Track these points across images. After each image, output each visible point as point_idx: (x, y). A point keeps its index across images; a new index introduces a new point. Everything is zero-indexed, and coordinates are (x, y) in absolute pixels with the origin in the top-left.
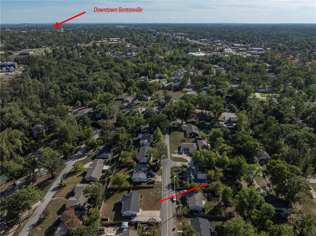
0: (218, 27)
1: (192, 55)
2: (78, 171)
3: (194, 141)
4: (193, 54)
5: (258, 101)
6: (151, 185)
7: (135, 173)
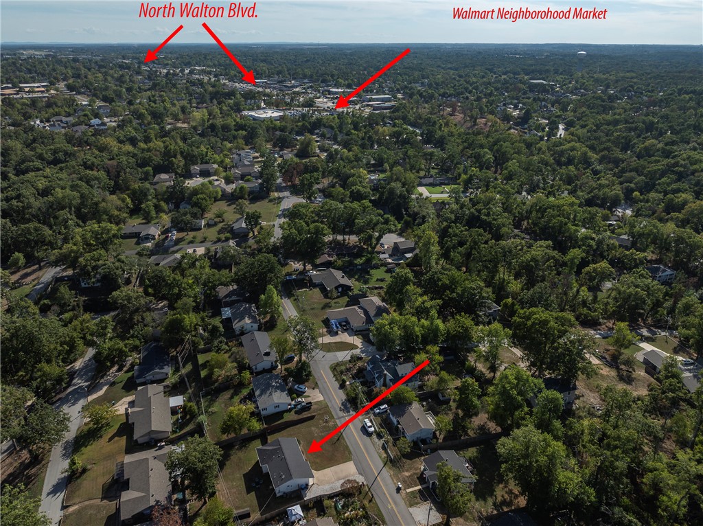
0: (277, 52)
1: (251, 116)
2: (102, 427)
3: (348, 301)
4: (252, 113)
5: (431, 203)
6: (305, 415)
7: (260, 395)
